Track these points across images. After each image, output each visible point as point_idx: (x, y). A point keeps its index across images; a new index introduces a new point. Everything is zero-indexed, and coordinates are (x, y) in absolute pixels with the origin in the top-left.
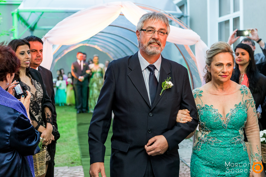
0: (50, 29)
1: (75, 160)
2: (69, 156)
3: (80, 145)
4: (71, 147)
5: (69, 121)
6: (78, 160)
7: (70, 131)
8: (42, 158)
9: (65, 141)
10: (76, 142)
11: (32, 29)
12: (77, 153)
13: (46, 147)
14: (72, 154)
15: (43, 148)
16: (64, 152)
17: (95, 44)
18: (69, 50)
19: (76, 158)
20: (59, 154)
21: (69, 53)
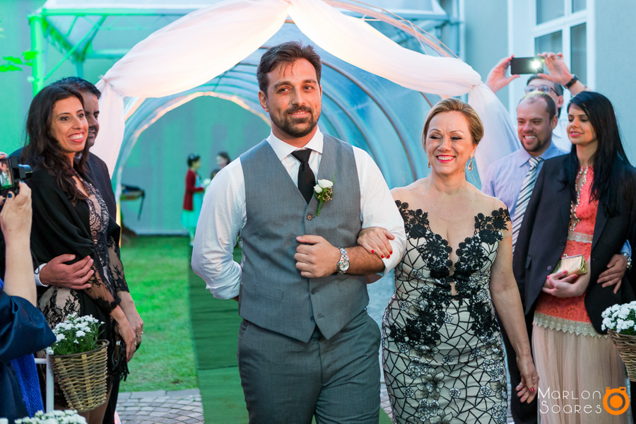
0: (120, 57)
1: (183, 375)
2: (169, 364)
3: (195, 338)
4: (172, 344)
5: (170, 282)
6: (190, 375)
7: (170, 306)
8: (98, 368)
9: (159, 329)
10: (187, 332)
11: (80, 57)
12: (188, 359)
13: (106, 342)
14: (175, 361)
15: (101, 344)
16: (156, 355)
17: (231, 94)
18: (169, 109)
19: (184, 370)
20: (144, 361)
21: (168, 113)
